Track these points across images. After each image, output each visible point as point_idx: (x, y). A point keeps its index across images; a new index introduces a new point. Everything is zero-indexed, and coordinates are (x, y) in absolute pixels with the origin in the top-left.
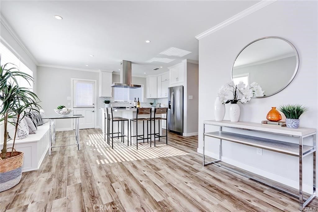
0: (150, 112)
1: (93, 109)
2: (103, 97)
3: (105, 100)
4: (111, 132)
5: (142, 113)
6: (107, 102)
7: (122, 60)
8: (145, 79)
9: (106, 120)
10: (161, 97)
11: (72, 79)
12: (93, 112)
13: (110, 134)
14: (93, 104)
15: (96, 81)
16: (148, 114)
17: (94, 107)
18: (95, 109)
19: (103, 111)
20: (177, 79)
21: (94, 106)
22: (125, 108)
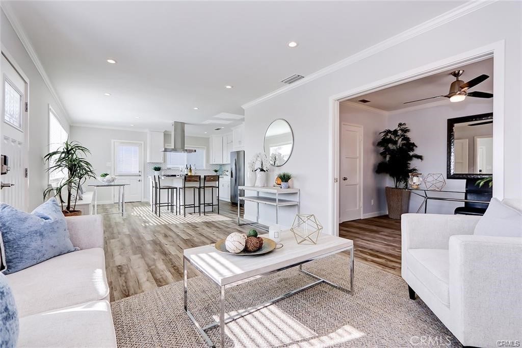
0: (198, 180)
1: (139, 178)
2: (152, 163)
3: (155, 166)
4: (158, 202)
5: (190, 181)
6: (158, 169)
7: (173, 122)
8: (208, 139)
9: (154, 188)
10: (226, 163)
11: (113, 141)
12: (139, 181)
13: (157, 204)
14: (140, 172)
15: (143, 143)
16: (197, 181)
17: (140, 176)
18: (142, 178)
19: (151, 179)
20: (240, 142)
21: (140, 174)
22: (175, 176)
